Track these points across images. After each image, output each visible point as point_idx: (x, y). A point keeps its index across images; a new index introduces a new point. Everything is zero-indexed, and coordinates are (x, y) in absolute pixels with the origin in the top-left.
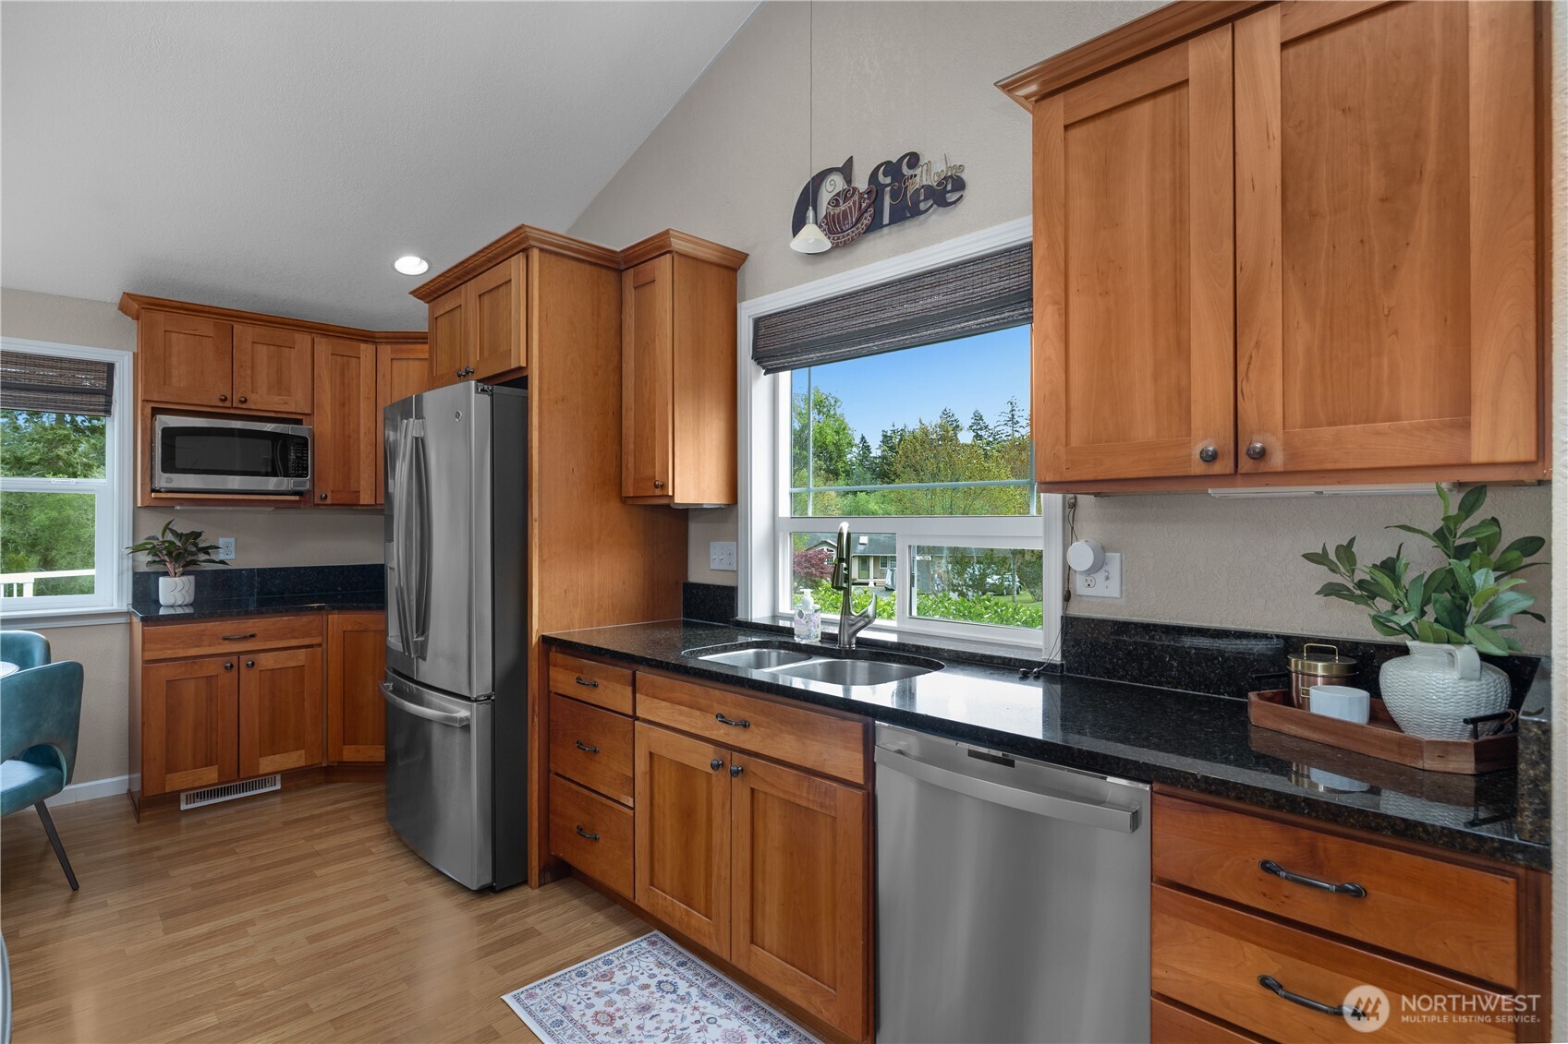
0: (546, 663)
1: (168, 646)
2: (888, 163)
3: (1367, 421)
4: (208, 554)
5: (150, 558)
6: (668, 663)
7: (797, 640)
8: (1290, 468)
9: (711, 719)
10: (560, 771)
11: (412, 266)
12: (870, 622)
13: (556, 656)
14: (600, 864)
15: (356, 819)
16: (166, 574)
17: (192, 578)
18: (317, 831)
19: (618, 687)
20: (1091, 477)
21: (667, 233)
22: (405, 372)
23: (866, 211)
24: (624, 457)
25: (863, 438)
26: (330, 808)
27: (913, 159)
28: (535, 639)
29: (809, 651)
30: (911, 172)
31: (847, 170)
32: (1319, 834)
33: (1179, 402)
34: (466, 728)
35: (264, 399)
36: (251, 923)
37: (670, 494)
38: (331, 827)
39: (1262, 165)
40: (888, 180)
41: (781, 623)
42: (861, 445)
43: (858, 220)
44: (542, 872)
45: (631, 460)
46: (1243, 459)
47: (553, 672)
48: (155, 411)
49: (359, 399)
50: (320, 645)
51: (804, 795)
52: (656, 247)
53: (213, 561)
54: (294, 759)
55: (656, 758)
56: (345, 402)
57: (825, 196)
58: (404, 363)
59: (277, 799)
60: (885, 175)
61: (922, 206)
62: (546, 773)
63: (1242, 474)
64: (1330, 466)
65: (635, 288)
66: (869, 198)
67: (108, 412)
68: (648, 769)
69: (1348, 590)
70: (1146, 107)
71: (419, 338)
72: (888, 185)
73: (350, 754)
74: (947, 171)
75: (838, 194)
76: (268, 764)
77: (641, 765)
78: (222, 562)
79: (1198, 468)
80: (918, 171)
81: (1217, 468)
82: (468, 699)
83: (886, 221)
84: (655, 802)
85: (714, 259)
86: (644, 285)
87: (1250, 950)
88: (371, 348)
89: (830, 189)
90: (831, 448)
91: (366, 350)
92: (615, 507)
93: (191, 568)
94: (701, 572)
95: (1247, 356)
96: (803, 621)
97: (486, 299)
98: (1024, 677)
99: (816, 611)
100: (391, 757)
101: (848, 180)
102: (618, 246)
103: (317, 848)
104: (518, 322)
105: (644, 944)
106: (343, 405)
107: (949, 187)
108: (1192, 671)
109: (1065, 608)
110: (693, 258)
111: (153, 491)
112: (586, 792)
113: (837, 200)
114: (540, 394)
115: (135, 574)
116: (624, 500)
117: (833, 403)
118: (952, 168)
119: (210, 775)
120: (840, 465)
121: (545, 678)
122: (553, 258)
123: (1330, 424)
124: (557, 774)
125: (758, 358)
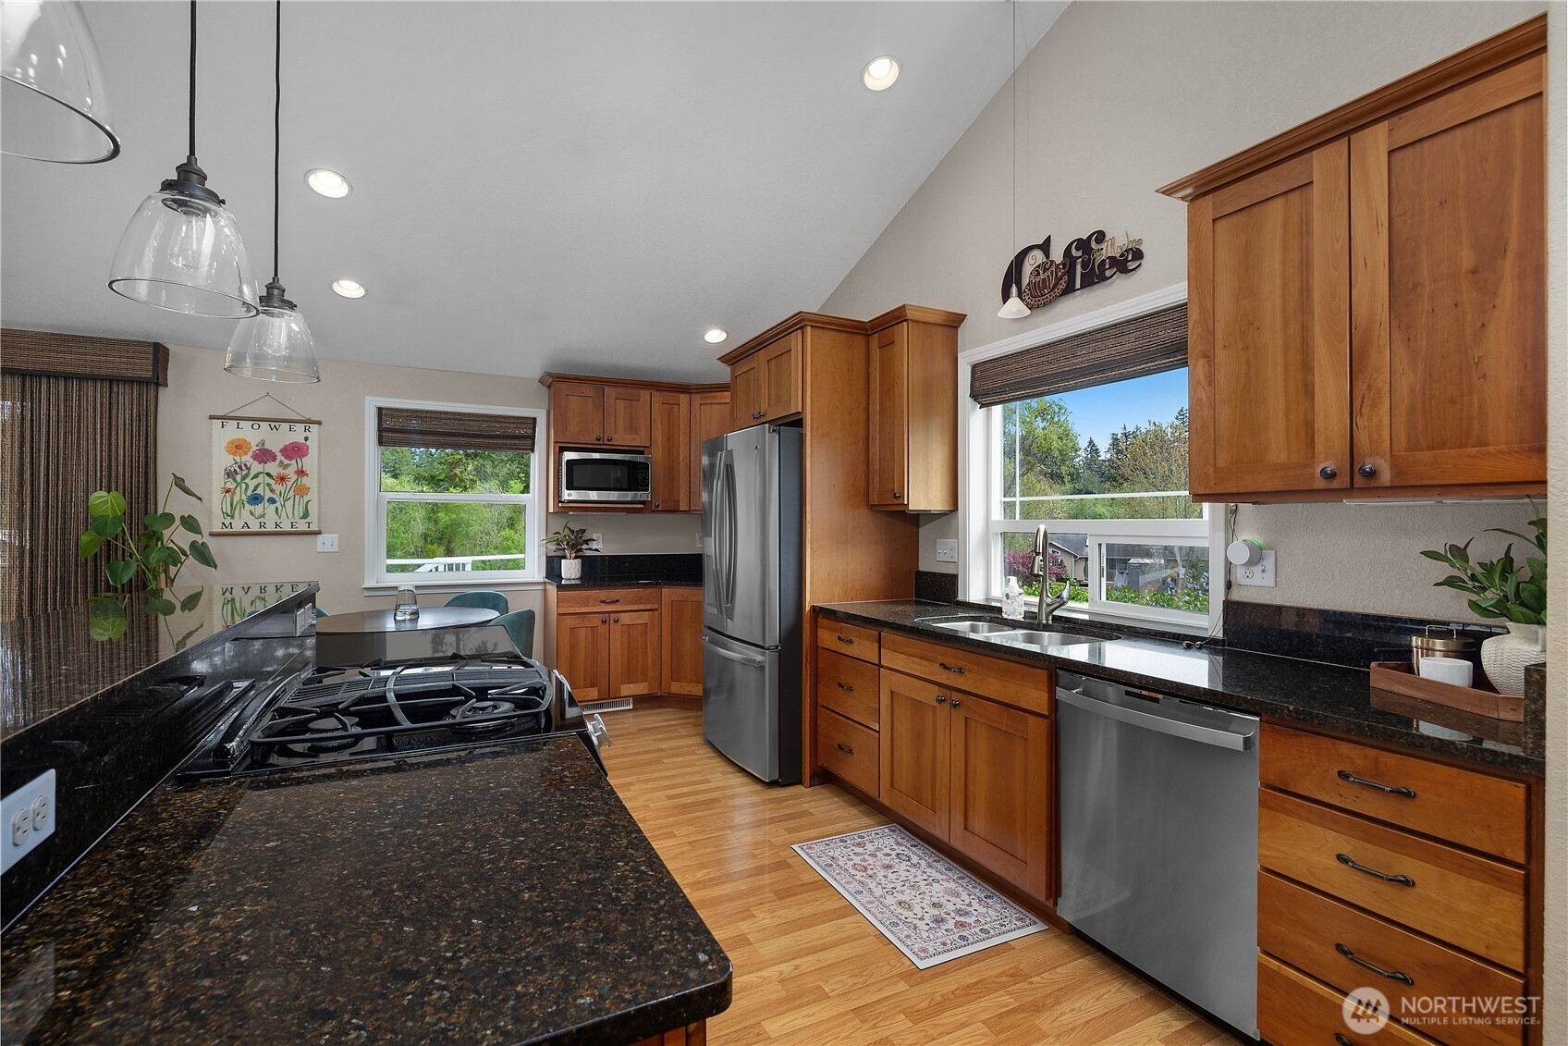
0: (815, 626)
1: (571, 604)
2: (1079, 240)
3: (1460, 447)
4: (587, 544)
5: (554, 548)
6: (905, 626)
7: (1005, 616)
8: (1396, 484)
9: (937, 667)
10: (825, 705)
11: (715, 336)
12: (1064, 603)
13: (822, 621)
14: (853, 772)
15: (683, 732)
16: (565, 557)
17: (580, 560)
18: (659, 736)
19: (868, 643)
20: (1234, 490)
21: (904, 307)
22: (710, 414)
23: (1061, 279)
24: (871, 475)
25: (1091, 442)
26: (665, 723)
27: (1100, 236)
28: (807, 609)
29: (1014, 625)
30: (1099, 247)
31: (1045, 247)
32: (1381, 752)
33: (1307, 431)
34: (762, 668)
35: (623, 439)
36: (630, 784)
37: (906, 503)
38: (669, 735)
39: (1373, 247)
40: (1080, 253)
41: (993, 604)
42: (1089, 449)
43: (1055, 286)
44: (812, 776)
45: (877, 477)
46: (1357, 477)
47: (821, 632)
48: (562, 449)
49: (679, 435)
50: (657, 610)
51: (1004, 722)
52: (896, 318)
53: (591, 549)
54: (640, 688)
55: (895, 695)
56: (670, 436)
57: (1028, 267)
58: (709, 406)
59: (630, 715)
60: (1077, 249)
61: (1108, 273)
62: (815, 705)
63: (1358, 488)
64: (1430, 483)
65: (879, 348)
66: (1064, 268)
67: (533, 450)
68: (890, 703)
69: (1464, 582)
70: (1279, 203)
71: (723, 388)
72: (1080, 257)
73: (676, 688)
74: (1128, 245)
75: (1038, 266)
76: (627, 689)
77: (885, 700)
78: (597, 550)
79: (1320, 483)
80: (1104, 246)
81: (1336, 484)
82: (763, 648)
83: (1078, 286)
84: (895, 728)
85: (940, 322)
86: (887, 344)
87: (1330, 835)
88: (687, 396)
89: (1032, 262)
90: (1056, 454)
91: (684, 398)
92: (864, 512)
93: (580, 554)
94: (929, 563)
95: (1361, 396)
96: (1009, 601)
97: (773, 362)
98: (1189, 647)
99: (1020, 594)
100: (706, 692)
101: (1047, 255)
102: (866, 316)
103: (663, 746)
104: (797, 380)
105: (886, 830)
106: (669, 439)
107: (1130, 258)
108: (1336, 648)
109: (1227, 595)
110: (923, 322)
111: (560, 502)
112: (845, 720)
113: (1037, 271)
114: (811, 432)
115: (547, 557)
116: (871, 507)
117: (1057, 410)
118: (1129, 242)
119: (593, 693)
120: (1064, 469)
121: (815, 636)
122: (821, 331)
123: (1429, 449)
124: (823, 707)
125: (975, 396)
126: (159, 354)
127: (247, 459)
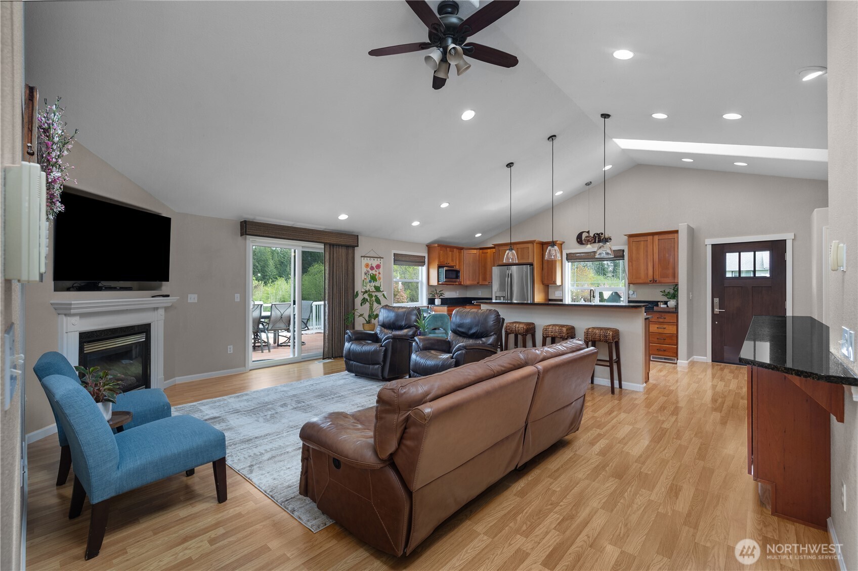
2: (597, 233)
5: (431, 296)
16: (436, 299)
17: (440, 299)
23: (593, 240)
24: (544, 277)
27: (602, 233)
31: (588, 232)
33: (646, 275)
43: (591, 241)
48: (439, 267)
57: (583, 236)
60: (597, 235)
63: (654, 282)
64: (662, 282)
66: (591, 238)
67: (424, 266)
72: (597, 237)
74: (609, 237)
75: (587, 236)
78: (443, 296)
80: (603, 235)
81: (650, 282)
83: (597, 242)
94: (556, 296)
95: (654, 270)
101: (589, 234)
104: (531, 255)
109: (628, 299)
115: (428, 298)
125: (567, 259)
126: (356, 237)
127: (369, 269)
